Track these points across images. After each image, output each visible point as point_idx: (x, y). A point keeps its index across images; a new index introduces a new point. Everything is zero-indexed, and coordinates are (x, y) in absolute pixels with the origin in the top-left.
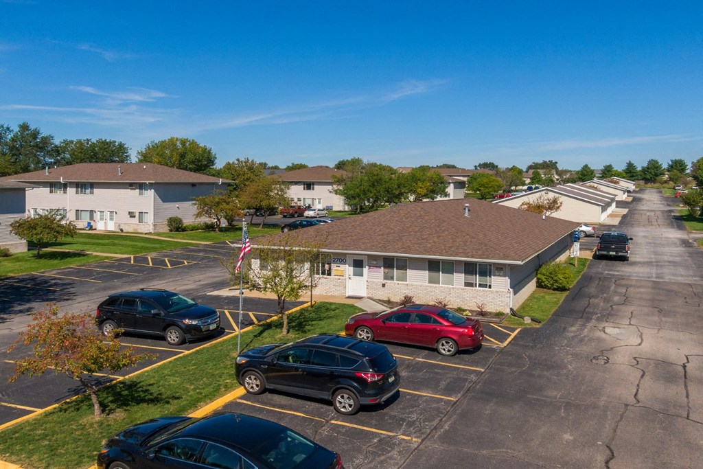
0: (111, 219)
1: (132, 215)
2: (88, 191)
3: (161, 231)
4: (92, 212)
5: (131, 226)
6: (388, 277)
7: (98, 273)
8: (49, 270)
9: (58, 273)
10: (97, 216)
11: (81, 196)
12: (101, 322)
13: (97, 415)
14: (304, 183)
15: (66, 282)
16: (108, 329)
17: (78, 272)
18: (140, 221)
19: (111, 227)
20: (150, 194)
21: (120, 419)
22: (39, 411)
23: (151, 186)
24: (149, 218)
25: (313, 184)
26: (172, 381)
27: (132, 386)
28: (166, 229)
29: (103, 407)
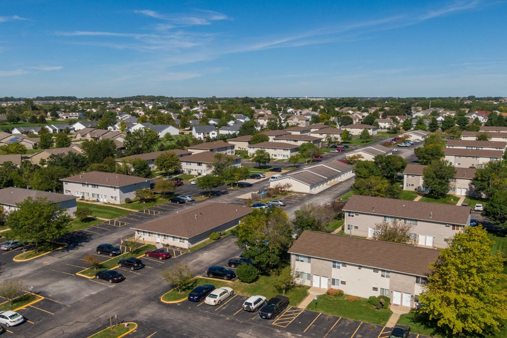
0: (105, 198)
1: (112, 197)
2: (96, 187)
3: (123, 203)
4: (98, 195)
5: (112, 201)
6: (165, 238)
7: (99, 229)
8: (85, 228)
9: (89, 230)
10: (100, 196)
11: (94, 188)
12: (97, 251)
13: (95, 270)
14: (198, 163)
15: (90, 234)
16: (99, 253)
17: (94, 229)
18: (115, 200)
19: (105, 201)
20: (118, 190)
21: (99, 270)
22: (87, 269)
23: (118, 188)
24: (118, 199)
25: (202, 163)
26: (108, 264)
27: (101, 265)
28: (124, 203)
29: (97, 268)
